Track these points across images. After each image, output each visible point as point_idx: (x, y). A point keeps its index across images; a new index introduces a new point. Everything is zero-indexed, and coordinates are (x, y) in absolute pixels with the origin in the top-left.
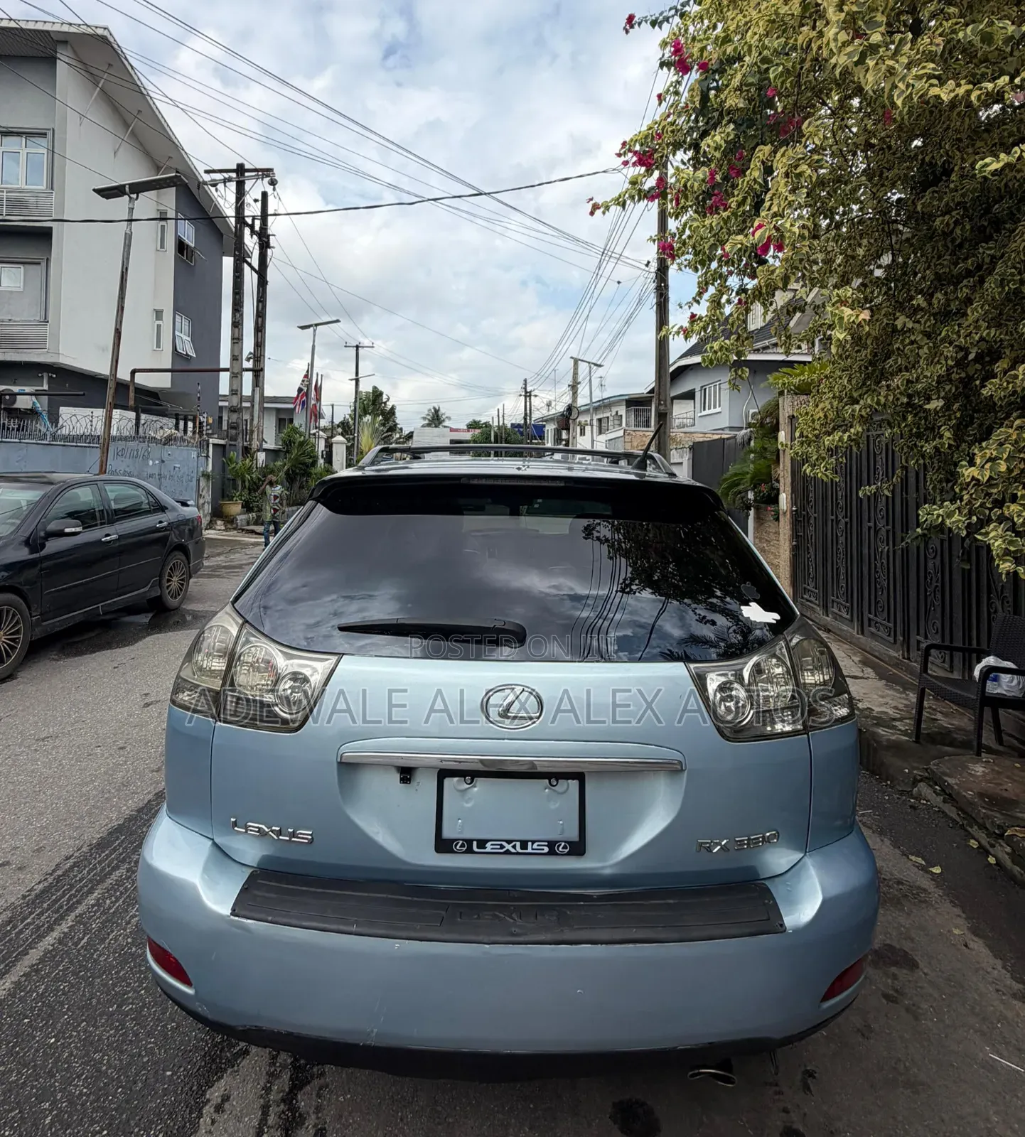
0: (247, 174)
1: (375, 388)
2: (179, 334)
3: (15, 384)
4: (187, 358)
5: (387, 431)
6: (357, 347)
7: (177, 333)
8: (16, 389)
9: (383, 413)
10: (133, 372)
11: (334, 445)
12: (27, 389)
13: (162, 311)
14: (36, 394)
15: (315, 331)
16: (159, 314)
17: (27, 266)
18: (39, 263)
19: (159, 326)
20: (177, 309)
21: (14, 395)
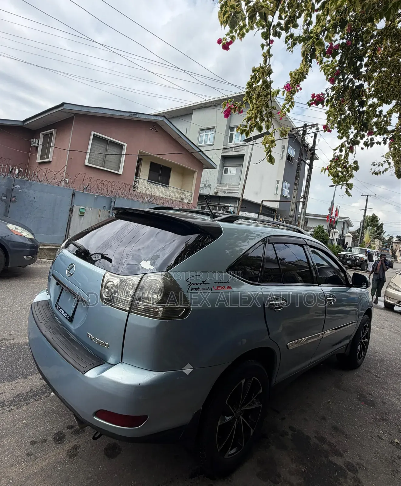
0: (307, 127)
1: (374, 214)
2: (284, 189)
3: (230, 204)
4: (286, 197)
5: (377, 235)
6: (368, 196)
7: (283, 188)
8: (229, 205)
9: (376, 226)
10: (262, 201)
11: (346, 237)
12: (232, 205)
13: (279, 181)
14: (234, 207)
15: (336, 187)
16: (278, 182)
17: (238, 167)
18: (240, 166)
19: (277, 186)
20: (285, 179)
21: (229, 207)
